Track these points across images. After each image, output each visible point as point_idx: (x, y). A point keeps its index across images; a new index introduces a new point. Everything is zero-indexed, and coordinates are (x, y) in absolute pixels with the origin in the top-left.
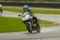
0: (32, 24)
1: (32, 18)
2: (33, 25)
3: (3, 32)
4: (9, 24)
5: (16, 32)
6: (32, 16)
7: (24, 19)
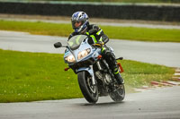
0: (97, 73)
1: (97, 55)
2: (100, 77)
3: (9, 102)
4: (28, 75)
5: (53, 99)
6: (99, 50)
7: (71, 58)
